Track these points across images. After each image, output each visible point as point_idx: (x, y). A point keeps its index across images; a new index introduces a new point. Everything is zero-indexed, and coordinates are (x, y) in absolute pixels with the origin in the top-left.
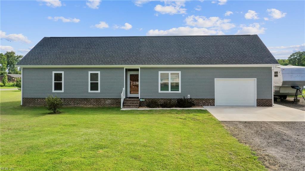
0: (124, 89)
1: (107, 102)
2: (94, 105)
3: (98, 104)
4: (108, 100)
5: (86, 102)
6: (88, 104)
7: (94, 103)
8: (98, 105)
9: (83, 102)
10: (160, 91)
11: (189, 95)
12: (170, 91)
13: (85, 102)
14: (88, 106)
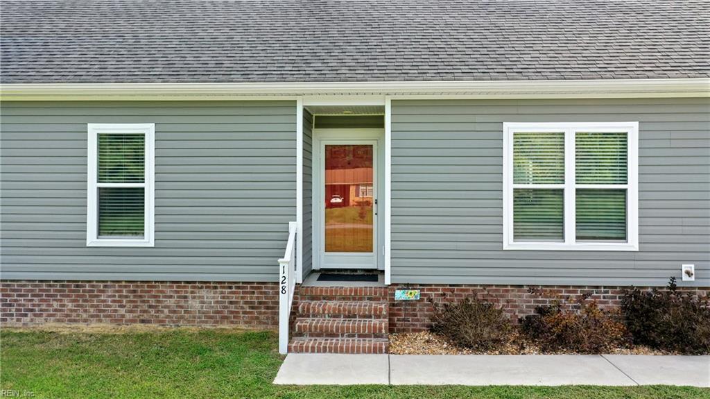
0: (296, 227)
1: (194, 304)
2: (118, 321)
3: (145, 316)
4: (204, 293)
5: (70, 306)
6: (85, 316)
7: (122, 311)
8: (143, 321)
9: (56, 305)
10: (509, 242)
11: (691, 267)
12: (570, 241)
13: (66, 301)
14: (82, 325)
